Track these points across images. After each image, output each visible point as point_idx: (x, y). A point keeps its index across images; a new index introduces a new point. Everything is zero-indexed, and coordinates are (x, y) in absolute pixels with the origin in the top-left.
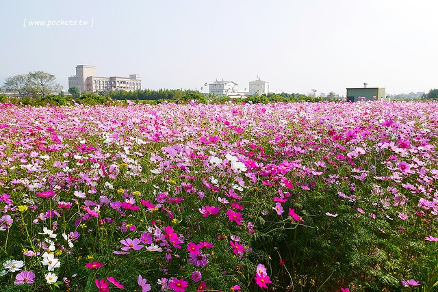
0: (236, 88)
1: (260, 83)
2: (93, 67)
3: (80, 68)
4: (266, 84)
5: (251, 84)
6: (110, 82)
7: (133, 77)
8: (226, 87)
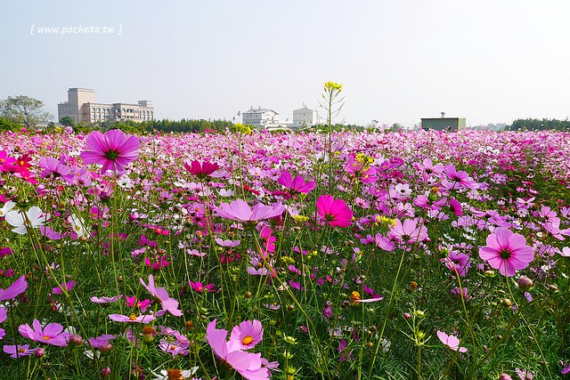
0: (276, 118)
1: (306, 112)
2: (91, 91)
3: (73, 92)
4: (314, 113)
5: (295, 113)
6: (113, 110)
7: (143, 104)
8: (264, 117)
